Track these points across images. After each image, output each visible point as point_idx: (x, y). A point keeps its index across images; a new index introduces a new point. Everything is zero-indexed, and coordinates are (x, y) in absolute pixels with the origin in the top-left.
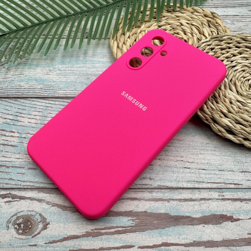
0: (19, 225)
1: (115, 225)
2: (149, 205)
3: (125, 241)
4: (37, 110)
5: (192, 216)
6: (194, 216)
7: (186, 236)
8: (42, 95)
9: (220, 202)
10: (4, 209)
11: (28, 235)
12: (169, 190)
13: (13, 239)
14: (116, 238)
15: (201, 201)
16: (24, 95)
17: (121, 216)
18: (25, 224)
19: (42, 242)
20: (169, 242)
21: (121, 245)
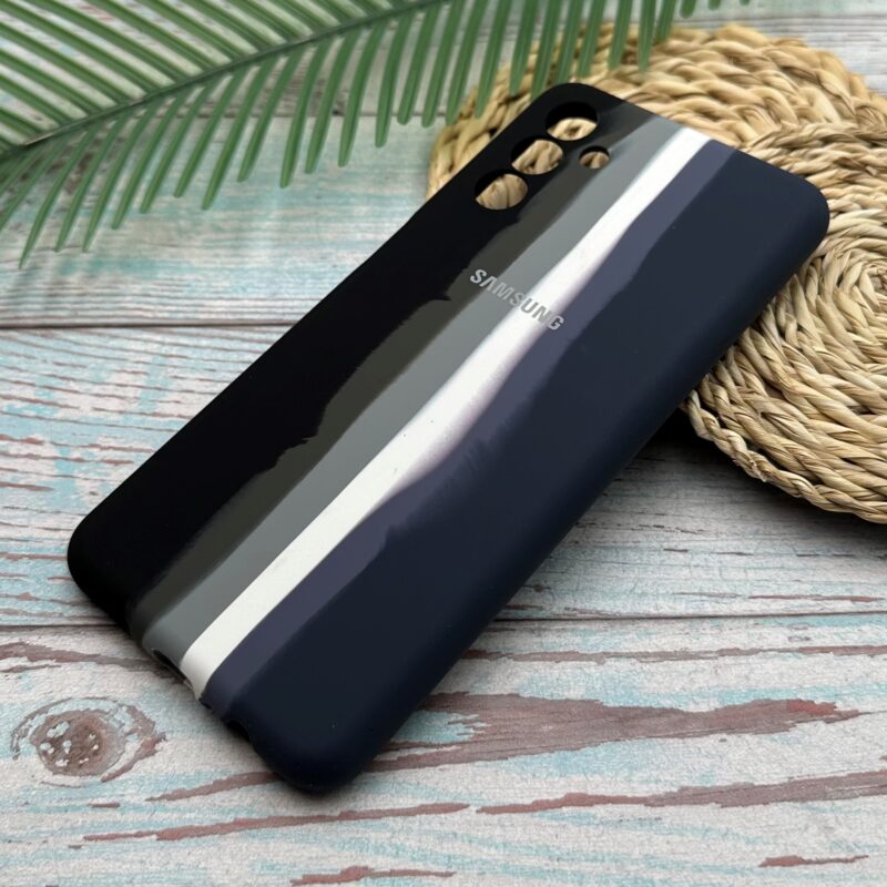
0: (56, 742)
1: (402, 741)
2: (527, 674)
3: (434, 789)
7: (655, 773)
8: (150, 315)
11: (88, 775)
13: (36, 786)
14: (401, 780)
17: (424, 711)
18: (76, 739)
19: (137, 794)
20: (591, 792)
21: (419, 802)
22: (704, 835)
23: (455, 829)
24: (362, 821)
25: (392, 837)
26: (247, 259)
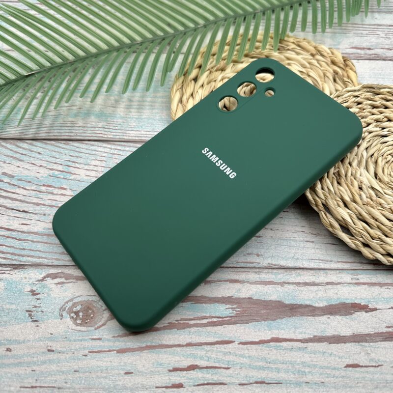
0: (77, 313)
1: (208, 315)
2: (255, 290)
3: (221, 335)
4: (99, 158)
5: (314, 305)
6: (317, 305)
8: (105, 136)
9: (352, 288)
10: (56, 292)
11: (89, 326)
12: (282, 271)
13: (70, 331)
14: (209, 331)
15: (327, 286)
16: (78, 136)
17: (216, 304)
18: (84, 312)
19: (108, 335)
20: (280, 337)
21: (216, 340)
22: (323, 354)
23: (230, 350)
24: (195, 347)
25: (206, 354)
26: (142, 114)
